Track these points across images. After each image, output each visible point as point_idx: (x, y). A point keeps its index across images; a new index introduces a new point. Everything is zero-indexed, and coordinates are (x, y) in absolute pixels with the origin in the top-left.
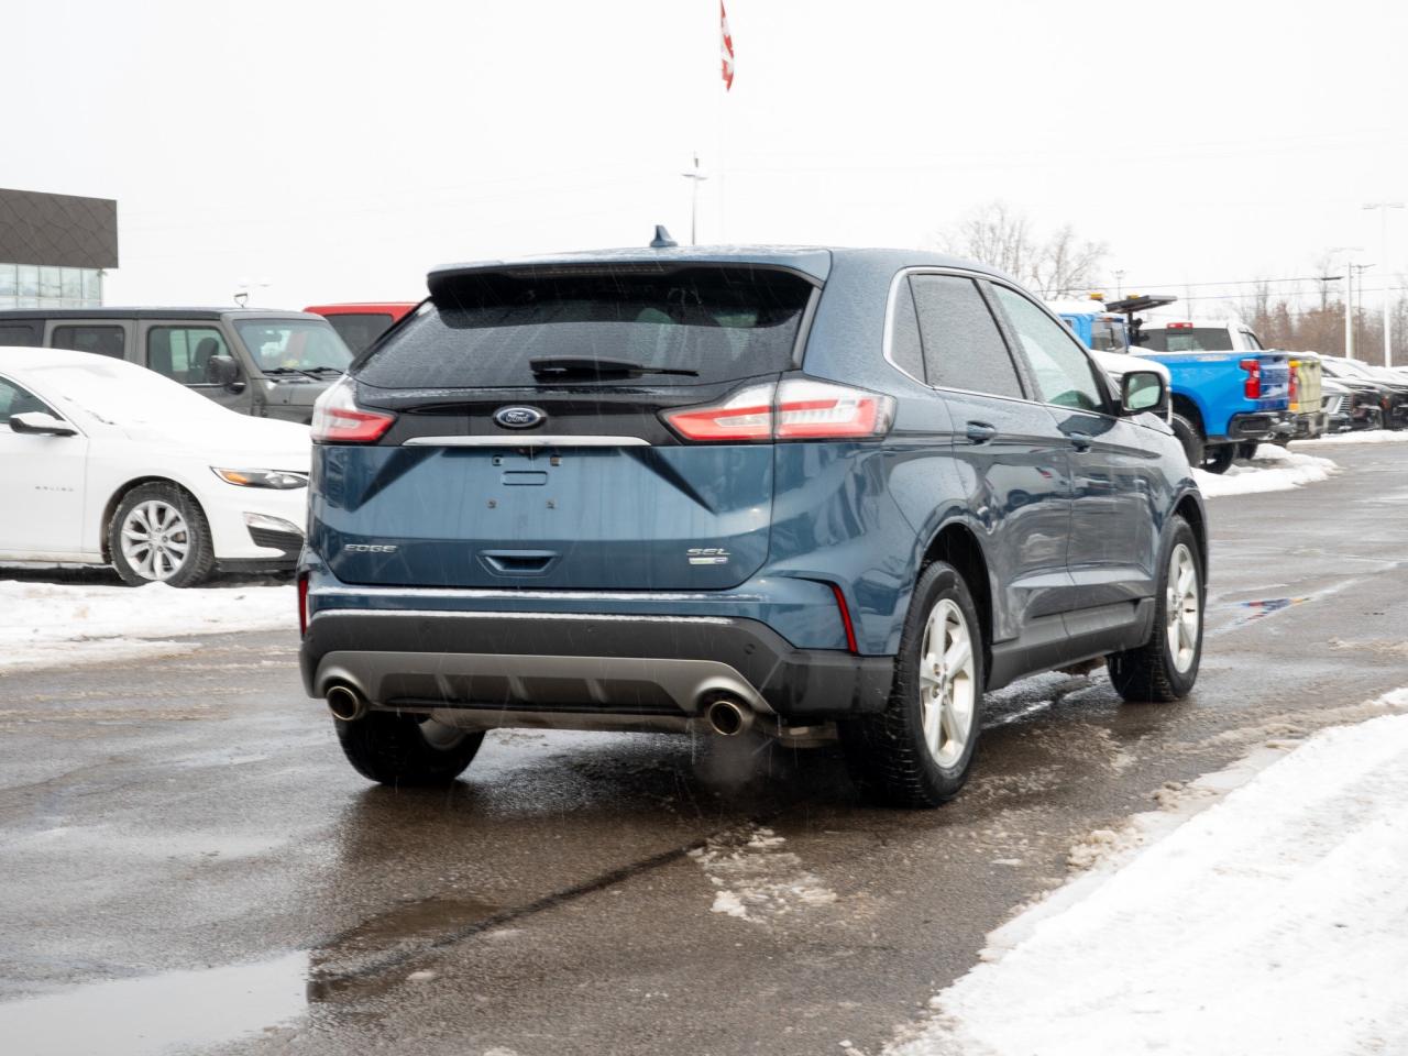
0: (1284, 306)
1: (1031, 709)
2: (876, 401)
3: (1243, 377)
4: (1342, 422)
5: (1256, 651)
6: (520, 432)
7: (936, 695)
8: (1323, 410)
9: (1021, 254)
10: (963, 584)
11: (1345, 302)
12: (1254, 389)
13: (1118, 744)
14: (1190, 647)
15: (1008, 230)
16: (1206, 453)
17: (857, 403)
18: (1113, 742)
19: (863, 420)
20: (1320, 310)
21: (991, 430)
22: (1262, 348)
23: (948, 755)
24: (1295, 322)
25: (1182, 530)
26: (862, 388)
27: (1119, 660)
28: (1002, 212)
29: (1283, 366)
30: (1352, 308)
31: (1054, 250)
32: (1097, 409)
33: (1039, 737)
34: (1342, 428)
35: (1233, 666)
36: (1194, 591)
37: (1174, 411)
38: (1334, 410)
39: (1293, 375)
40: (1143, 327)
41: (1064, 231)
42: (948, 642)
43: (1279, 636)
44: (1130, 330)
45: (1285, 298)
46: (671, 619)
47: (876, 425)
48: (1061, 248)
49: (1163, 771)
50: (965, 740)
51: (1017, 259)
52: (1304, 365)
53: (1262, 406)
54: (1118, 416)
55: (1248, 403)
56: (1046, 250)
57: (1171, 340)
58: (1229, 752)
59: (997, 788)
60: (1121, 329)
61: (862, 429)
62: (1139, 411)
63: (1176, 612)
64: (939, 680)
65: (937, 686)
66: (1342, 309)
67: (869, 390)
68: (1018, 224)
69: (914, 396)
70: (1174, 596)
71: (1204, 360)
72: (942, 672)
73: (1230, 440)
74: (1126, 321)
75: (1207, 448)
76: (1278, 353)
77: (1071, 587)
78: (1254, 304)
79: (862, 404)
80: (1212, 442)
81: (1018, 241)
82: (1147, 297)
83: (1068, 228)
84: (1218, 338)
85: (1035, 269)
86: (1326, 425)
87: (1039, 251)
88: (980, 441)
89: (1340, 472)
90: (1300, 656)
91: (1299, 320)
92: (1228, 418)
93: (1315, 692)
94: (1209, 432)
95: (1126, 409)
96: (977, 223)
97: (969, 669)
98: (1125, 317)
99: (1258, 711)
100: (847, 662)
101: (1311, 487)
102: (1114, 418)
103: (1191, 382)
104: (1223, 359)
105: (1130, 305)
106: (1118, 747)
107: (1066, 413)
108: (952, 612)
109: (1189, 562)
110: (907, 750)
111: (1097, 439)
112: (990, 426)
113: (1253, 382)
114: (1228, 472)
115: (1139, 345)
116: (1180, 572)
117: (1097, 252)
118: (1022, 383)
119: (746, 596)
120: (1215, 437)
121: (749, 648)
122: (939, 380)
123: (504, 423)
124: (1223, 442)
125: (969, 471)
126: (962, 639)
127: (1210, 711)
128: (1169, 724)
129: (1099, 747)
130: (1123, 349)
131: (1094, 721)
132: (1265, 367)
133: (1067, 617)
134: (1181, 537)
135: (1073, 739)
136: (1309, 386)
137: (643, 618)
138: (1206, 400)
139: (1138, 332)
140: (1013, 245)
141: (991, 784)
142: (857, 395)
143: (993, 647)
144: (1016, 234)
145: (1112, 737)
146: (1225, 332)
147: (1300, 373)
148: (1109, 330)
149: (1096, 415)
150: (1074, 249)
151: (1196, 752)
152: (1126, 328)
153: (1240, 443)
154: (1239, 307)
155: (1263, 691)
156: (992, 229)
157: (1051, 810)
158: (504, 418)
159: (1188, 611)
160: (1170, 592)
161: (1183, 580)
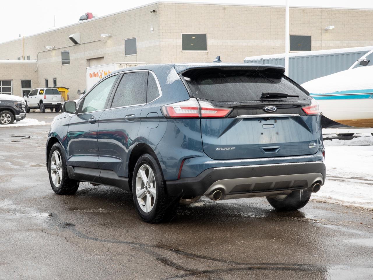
6: (270, 113)
123: (267, 111)
158: (267, 109)
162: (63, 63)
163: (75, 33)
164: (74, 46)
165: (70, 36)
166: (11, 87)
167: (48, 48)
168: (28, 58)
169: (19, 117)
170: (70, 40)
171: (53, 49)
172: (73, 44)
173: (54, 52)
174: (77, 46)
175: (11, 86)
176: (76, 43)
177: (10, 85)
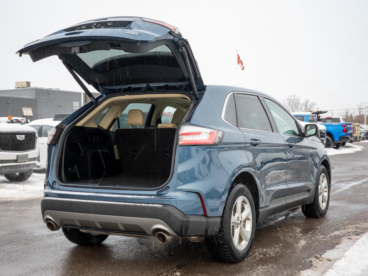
0: (352, 115)
1: (279, 219)
2: (216, 133)
3: (343, 128)
4: (364, 138)
5: (345, 200)
7: (238, 227)
8: (361, 135)
9: (298, 105)
10: (248, 190)
11: (364, 114)
12: (345, 131)
13: (302, 235)
14: (326, 202)
15: (296, 100)
16: (334, 145)
17: (209, 133)
18: (300, 234)
19: (210, 139)
20: (359, 116)
21: (259, 142)
22: (347, 122)
23: (241, 246)
24: (354, 118)
25: (323, 169)
26: (211, 128)
27: (304, 207)
28: (295, 97)
29: (352, 126)
30: (366, 115)
31: (305, 104)
32: (298, 135)
33: (279, 231)
34: (364, 139)
35: (338, 205)
36: (327, 186)
37: (327, 135)
38: (362, 135)
39: (354, 128)
40: (320, 118)
42: (243, 209)
43: (351, 195)
44: (318, 118)
45: (352, 113)
46: (143, 205)
47: (215, 141)
48: (306, 104)
49: (314, 248)
50: (248, 240)
51: (297, 106)
52: (356, 126)
53: (347, 135)
54: (304, 137)
55: (344, 134)
56: (303, 104)
57: (327, 121)
58: (336, 240)
59: (260, 254)
60: (316, 118)
61: (210, 142)
62: (310, 136)
63: (321, 193)
64: (239, 222)
65: (238, 224)
66: (364, 115)
67: (213, 129)
68: (298, 99)
69: (231, 131)
70: (321, 188)
71: (334, 124)
72: (240, 219)
73: (340, 142)
74: (317, 116)
75: (334, 144)
76: (350, 123)
77: (287, 188)
78: (345, 114)
79: (210, 134)
80: (335, 142)
81: (298, 102)
82: (321, 111)
83: (308, 100)
84: (337, 120)
85: (301, 108)
86: (361, 139)
87: (302, 104)
88: (255, 145)
89: (365, 149)
90: (357, 202)
91: (355, 118)
92: (339, 138)
93: (362, 216)
94: (335, 140)
95: (306, 135)
96: (290, 99)
97: (250, 217)
98: (316, 115)
99: (345, 223)
100: (204, 219)
101: (358, 153)
102: (303, 138)
103: (330, 129)
104: (338, 124)
105: (318, 113)
106: (301, 236)
107: (288, 137)
108: (244, 199)
109: (326, 178)
110: (226, 247)
111: (297, 144)
112: (259, 140)
113: (345, 129)
114: (339, 149)
115: (320, 121)
116: (323, 181)
117: (313, 105)
118: (273, 127)
119: (168, 197)
120: (336, 141)
121: (169, 215)
122: (242, 126)
124: (338, 142)
125: (250, 155)
126: (248, 208)
127: (331, 222)
128: (318, 227)
129: (296, 236)
130: (316, 122)
131: (296, 225)
132: (347, 126)
133: (286, 197)
134: (323, 171)
135: (288, 232)
136: (357, 130)
137: (134, 204)
138: (334, 133)
139: (319, 119)
140: (297, 103)
141: (258, 252)
142: (209, 131)
143: (259, 209)
145: (301, 232)
146: (339, 119)
147: (356, 127)
148: (313, 118)
149: (297, 137)
150: (309, 104)
151: (325, 240)
152: (317, 118)
153: (342, 143)
154: (342, 115)
155: (347, 215)
156: (293, 100)
157: (275, 267)
159: (325, 192)
160: (320, 187)
161: (324, 184)
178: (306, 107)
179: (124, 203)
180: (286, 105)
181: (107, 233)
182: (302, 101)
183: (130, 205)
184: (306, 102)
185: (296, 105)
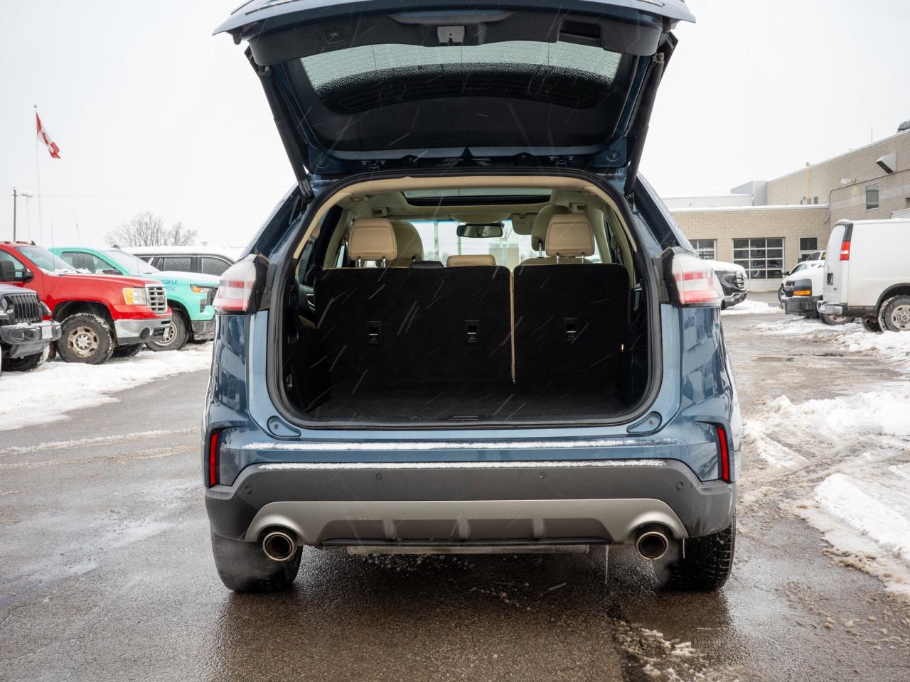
9: (159, 235)
15: (153, 225)
28: (150, 217)
31: (174, 233)
41: (177, 225)
48: (177, 232)
51: (157, 237)
68: (157, 222)
81: (158, 229)
83: (179, 224)
85: (166, 241)
87: (168, 234)
96: (139, 221)
117: (192, 234)
140: (155, 231)
144: (157, 226)
150: (182, 233)
156: (146, 224)
162: (869, 207)
163: (887, 153)
164: (885, 178)
165: (878, 161)
166: (781, 250)
167: (844, 182)
168: (816, 201)
169: (730, 299)
170: (878, 166)
171: (854, 184)
172: (884, 173)
173: (855, 188)
174: (890, 177)
175: (783, 248)
176: (889, 171)
177: (781, 246)
178: (175, 239)
179: (555, 464)
180: (133, 234)
181: (437, 550)
182: (168, 227)
183: (579, 466)
184: (175, 229)
185: (155, 235)
